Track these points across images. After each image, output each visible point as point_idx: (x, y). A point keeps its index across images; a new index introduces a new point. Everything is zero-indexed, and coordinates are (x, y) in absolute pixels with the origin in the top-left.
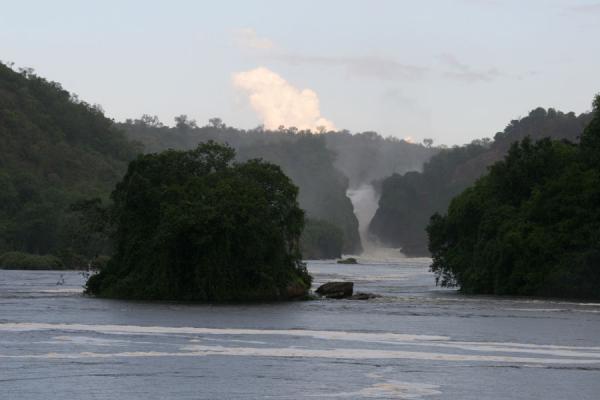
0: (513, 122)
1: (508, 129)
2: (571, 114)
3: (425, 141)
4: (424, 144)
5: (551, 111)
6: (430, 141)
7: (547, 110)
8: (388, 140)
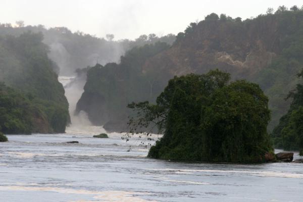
0: (192, 24)
1: (188, 30)
2: (239, 19)
3: (107, 36)
4: (106, 39)
5: (223, 16)
6: (112, 36)
7: (219, 16)
8: (76, 34)
